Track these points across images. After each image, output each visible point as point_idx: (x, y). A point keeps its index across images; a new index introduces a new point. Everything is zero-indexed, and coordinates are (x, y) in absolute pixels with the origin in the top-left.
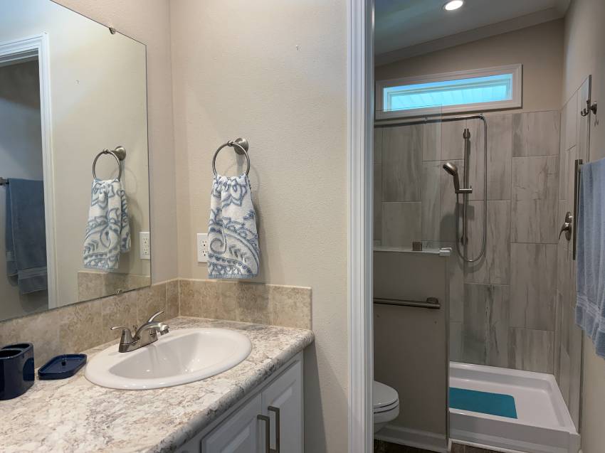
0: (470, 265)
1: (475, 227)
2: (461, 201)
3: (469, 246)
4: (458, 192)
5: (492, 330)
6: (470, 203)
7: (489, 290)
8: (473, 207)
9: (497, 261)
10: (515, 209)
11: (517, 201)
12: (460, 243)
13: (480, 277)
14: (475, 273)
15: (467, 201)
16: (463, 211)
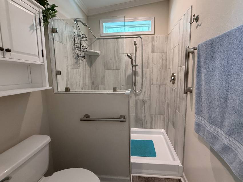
0: (137, 93)
1: (139, 79)
2: (134, 70)
3: (137, 86)
4: (133, 66)
5: (145, 116)
6: (137, 70)
7: (144, 102)
8: (138, 72)
9: (146, 91)
10: (152, 73)
11: (153, 69)
12: (134, 85)
13: (141, 97)
14: (139, 96)
15: (136, 69)
16: (135, 73)
